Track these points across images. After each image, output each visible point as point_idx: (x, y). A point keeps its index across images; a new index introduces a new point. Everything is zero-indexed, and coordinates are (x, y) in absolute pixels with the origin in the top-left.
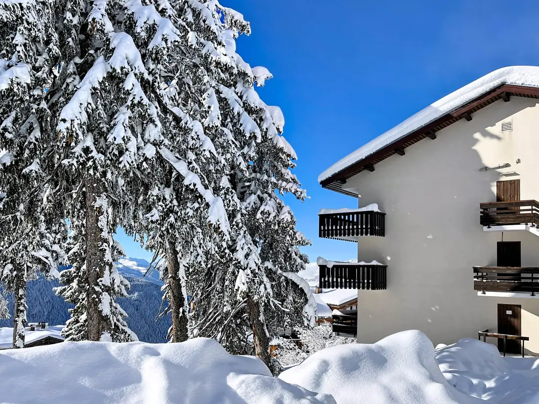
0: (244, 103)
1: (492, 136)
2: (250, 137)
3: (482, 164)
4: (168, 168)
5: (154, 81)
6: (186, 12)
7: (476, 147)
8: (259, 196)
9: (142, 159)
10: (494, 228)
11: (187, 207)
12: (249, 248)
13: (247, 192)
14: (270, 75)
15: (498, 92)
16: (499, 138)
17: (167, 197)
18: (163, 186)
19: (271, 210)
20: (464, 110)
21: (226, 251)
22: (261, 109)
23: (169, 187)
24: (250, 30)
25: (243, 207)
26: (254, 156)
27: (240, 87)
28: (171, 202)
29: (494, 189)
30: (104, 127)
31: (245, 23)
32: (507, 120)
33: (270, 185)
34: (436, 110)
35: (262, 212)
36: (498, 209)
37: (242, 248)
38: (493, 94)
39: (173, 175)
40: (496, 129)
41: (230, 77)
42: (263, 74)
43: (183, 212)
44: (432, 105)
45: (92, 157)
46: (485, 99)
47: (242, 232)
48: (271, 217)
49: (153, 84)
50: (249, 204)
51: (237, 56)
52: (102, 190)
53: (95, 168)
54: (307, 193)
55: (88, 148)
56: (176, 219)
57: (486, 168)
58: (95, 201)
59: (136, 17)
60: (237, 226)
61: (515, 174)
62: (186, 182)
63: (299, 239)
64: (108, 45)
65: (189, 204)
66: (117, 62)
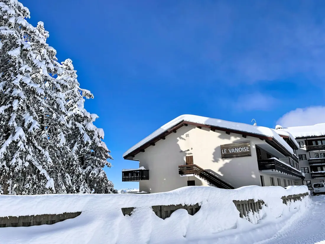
0: (86, 129)
1: (183, 139)
2: (86, 143)
3: (180, 149)
4: (35, 168)
5: (32, 139)
6: (54, 104)
7: (178, 143)
8: (92, 166)
9: (24, 167)
10: (184, 176)
11: (41, 182)
12: (85, 190)
13: (88, 165)
14: (98, 117)
15: (182, 123)
16: (185, 140)
17: (34, 178)
18: (34, 174)
19: (96, 172)
20: (172, 129)
21: (75, 192)
22: (93, 131)
23: (35, 174)
24: (93, 97)
25: (84, 172)
26: (88, 151)
27: (85, 122)
28: (35, 180)
29: (185, 159)
30: (10, 158)
31: (91, 94)
32: (187, 133)
33: (97, 161)
34: (163, 129)
35: (92, 174)
36: (187, 168)
37: (82, 190)
38: (180, 124)
39: (37, 170)
40: (184, 136)
41: (81, 118)
42: (95, 116)
43: (39, 184)
44: (161, 127)
45: (5, 169)
46: (178, 126)
47: (83, 183)
48: (96, 175)
49: (31, 140)
50: (87, 170)
51: (84, 110)
52: (10, 177)
53: (6, 172)
54: (112, 164)
55: (4, 165)
56: (36, 186)
57: (182, 151)
58: (7, 181)
59: (25, 120)
60: (81, 180)
61: (191, 154)
62: (41, 173)
63: (109, 184)
64: (14, 131)
65: (41, 181)
66: (16, 138)
